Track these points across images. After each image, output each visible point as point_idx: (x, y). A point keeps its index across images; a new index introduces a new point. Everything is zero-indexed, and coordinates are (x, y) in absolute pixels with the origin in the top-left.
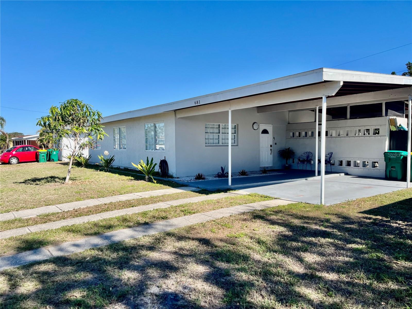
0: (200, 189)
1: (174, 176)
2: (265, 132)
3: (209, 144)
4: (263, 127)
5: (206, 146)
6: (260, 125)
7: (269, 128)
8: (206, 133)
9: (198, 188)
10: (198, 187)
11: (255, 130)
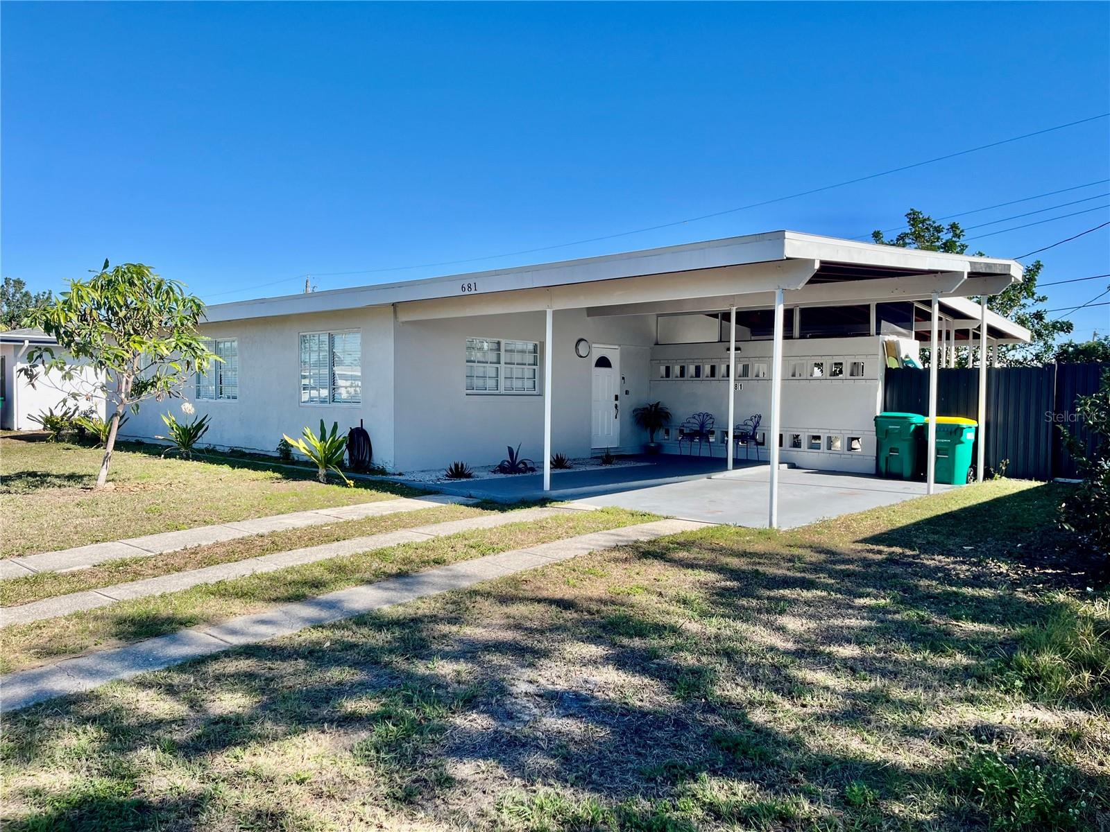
0: (475, 501)
1: (389, 468)
2: (603, 362)
3: (473, 389)
4: (598, 351)
5: (467, 395)
6: (594, 345)
7: (614, 355)
8: (467, 361)
9: (470, 497)
10: (470, 495)
11: (581, 357)
